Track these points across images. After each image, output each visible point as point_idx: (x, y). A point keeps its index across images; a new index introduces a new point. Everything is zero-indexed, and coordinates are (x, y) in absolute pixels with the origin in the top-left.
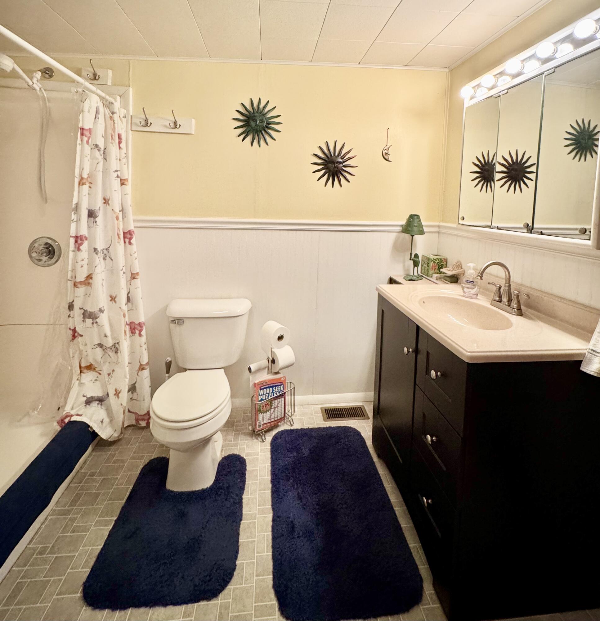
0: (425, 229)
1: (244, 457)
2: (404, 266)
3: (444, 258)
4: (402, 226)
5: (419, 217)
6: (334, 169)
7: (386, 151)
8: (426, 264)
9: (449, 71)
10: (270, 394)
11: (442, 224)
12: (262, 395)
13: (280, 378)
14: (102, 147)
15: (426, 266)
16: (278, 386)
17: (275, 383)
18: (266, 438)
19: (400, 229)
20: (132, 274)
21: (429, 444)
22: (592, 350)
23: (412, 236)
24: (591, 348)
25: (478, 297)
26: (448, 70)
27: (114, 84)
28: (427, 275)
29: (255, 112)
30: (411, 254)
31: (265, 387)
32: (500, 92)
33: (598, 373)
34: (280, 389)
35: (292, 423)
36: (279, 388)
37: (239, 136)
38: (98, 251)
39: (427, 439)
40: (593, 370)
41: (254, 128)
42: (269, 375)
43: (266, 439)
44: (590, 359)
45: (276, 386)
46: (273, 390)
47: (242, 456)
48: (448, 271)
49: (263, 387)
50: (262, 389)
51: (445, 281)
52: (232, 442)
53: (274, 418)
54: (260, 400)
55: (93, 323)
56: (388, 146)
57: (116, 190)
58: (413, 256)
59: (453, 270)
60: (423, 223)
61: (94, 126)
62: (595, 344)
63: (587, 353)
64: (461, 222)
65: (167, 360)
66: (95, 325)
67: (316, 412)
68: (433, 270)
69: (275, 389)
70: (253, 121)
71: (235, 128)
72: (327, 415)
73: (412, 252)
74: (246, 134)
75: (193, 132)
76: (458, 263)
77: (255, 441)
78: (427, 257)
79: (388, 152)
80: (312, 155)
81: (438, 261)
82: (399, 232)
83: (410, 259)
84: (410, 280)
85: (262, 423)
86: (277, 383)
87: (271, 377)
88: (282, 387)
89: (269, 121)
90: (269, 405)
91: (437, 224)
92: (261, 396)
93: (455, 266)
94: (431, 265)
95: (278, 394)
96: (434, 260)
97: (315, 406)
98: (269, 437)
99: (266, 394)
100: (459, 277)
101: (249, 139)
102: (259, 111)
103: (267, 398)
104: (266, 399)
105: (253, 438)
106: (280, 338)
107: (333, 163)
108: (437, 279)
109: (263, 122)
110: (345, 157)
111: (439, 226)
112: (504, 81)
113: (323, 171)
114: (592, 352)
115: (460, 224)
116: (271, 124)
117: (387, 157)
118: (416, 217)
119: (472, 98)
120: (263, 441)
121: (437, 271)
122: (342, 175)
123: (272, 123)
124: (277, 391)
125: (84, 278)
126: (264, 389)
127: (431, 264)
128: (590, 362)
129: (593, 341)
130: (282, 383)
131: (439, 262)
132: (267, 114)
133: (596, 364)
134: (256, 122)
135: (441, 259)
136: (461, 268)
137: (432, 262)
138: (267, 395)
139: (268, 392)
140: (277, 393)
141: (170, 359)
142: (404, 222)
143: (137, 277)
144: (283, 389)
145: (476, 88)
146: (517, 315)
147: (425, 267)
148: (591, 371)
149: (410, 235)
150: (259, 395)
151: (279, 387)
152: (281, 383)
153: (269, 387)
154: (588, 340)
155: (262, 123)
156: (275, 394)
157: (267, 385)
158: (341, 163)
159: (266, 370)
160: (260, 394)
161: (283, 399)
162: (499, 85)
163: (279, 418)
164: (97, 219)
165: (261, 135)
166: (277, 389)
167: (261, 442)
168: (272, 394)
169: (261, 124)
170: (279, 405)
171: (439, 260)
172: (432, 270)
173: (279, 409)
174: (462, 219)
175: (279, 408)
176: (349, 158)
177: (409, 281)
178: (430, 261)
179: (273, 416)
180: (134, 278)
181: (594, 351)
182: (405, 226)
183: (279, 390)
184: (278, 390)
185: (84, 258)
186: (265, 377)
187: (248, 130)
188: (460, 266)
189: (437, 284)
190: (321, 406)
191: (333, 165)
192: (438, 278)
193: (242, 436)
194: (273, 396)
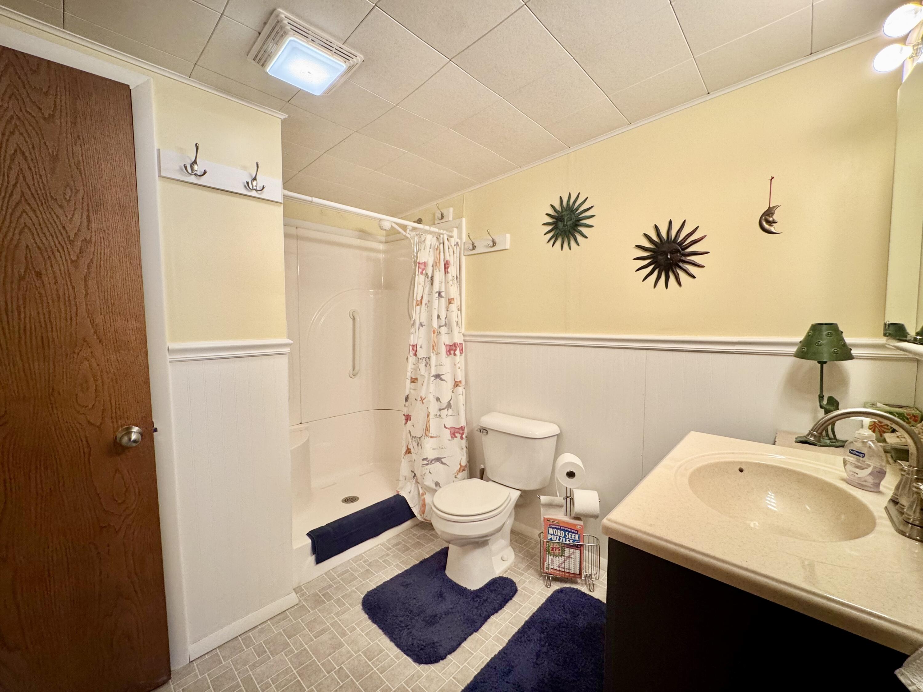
5: (838, 327)
10: (562, 538)
13: (575, 525)
16: (572, 532)
17: (569, 528)
20: (456, 381)
23: (824, 363)
27: (454, 219)
29: (564, 211)
30: (821, 396)
31: (557, 527)
35: (592, 587)
36: (573, 536)
37: (548, 241)
38: (420, 358)
42: (566, 516)
45: (569, 532)
46: (566, 535)
49: (553, 526)
50: (552, 528)
52: (520, 571)
54: (550, 539)
58: (825, 402)
69: (568, 534)
70: (562, 222)
71: (545, 234)
74: (555, 238)
75: (508, 247)
77: (542, 582)
80: (633, 247)
85: (551, 566)
86: (571, 529)
87: (567, 519)
88: (577, 536)
89: (579, 217)
90: (560, 550)
92: (552, 536)
95: (571, 543)
98: (556, 586)
99: (557, 535)
101: (559, 242)
102: (568, 209)
104: (556, 541)
105: (541, 578)
106: (571, 474)
110: (684, 242)
113: (651, 267)
116: (581, 220)
120: (547, 586)
122: (682, 268)
123: (582, 218)
126: (554, 528)
130: (578, 531)
132: (577, 210)
138: (558, 537)
139: (559, 534)
140: (571, 541)
141: (482, 466)
143: (459, 385)
144: (579, 540)
149: (817, 362)
150: (549, 534)
151: (574, 534)
152: (575, 530)
153: (561, 530)
156: (567, 541)
158: (678, 251)
159: (562, 509)
161: (578, 551)
163: (573, 572)
165: (571, 236)
168: (564, 539)
169: (569, 223)
170: (573, 556)
173: (573, 561)
175: (573, 559)
176: (692, 241)
179: (564, 566)
180: (457, 386)
182: (803, 344)
184: (571, 537)
186: (561, 517)
187: (556, 233)
193: (533, 571)
194: (565, 541)
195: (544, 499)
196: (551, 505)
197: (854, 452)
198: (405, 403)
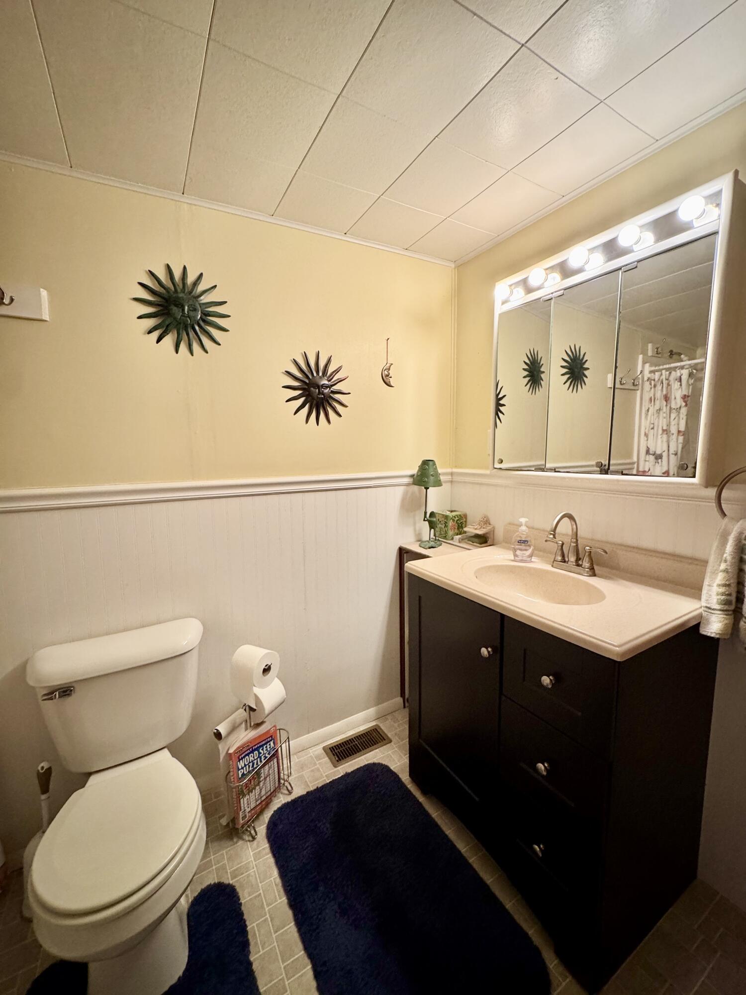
0: (442, 478)
1: (231, 882)
3: (463, 513)
4: (412, 476)
5: (435, 462)
6: (319, 396)
7: (386, 372)
8: (444, 524)
9: (455, 268)
10: (256, 761)
11: (455, 470)
12: (242, 768)
13: (268, 731)
15: (443, 526)
16: (266, 743)
17: (262, 742)
18: (257, 830)
19: (411, 480)
22: (707, 607)
23: (427, 488)
24: (705, 604)
25: (533, 560)
26: (453, 265)
28: (445, 538)
29: (179, 290)
30: (426, 513)
31: (246, 753)
32: (552, 293)
34: (270, 747)
35: (290, 788)
36: (268, 747)
37: (150, 332)
40: (714, 631)
41: (180, 319)
42: (248, 731)
43: (258, 834)
44: (708, 619)
45: (262, 746)
46: (260, 753)
48: (470, 530)
50: (242, 759)
51: (468, 542)
53: (266, 793)
54: (240, 776)
56: (388, 365)
58: (428, 516)
59: (479, 528)
60: (440, 471)
62: (707, 600)
63: (703, 612)
64: (497, 465)
65: (39, 768)
67: (318, 758)
68: (453, 530)
69: (263, 750)
70: (178, 307)
71: (141, 317)
72: (336, 756)
73: (427, 510)
74: (162, 330)
75: (46, 318)
76: (485, 519)
77: (240, 843)
78: (443, 515)
79: (389, 374)
80: (283, 373)
81: (457, 519)
82: (409, 485)
83: (425, 520)
84: (430, 548)
85: (248, 810)
86: (264, 740)
87: (252, 734)
88: (272, 743)
89: (206, 309)
90: (256, 778)
91: (450, 470)
92: (242, 770)
93: (481, 522)
94: (451, 524)
95: (269, 756)
96: (453, 518)
97: (314, 749)
98: (261, 829)
99: (250, 763)
100: (488, 536)
101: (170, 339)
102: (186, 291)
103: (251, 769)
104: (249, 772)
105: (235, 840)
106: (267, 670)
107: (318, 387)
108: (460, 542)
109: (195, 310)
110: (333, 378)
111: (451, 473)
113: (302, 399)
114: (707, 610)
115: (496, 468)
116: (210, 316)
117: (387, 381)
118: (431, 463)
119: (504, 302)
120: (254, 838)
121: (456, 531)
122: (331, 405)
123: (212, 313)
124: (265, 752)
126: (244, 757)
127: (451, 523)
128: (708, 622)
129: (704, 597)
130: (271, 736)
131: (458, 520)
132: (202, 298)
133: (715, 623)
134: (183, 310)
135: (460, 515)
136: (489, 524)
137: (451, 520)
138: (251, 764)
139: (252, 759)
140: (267, 755)
141: (45, 765)
142: (415, 471)
144: (275, 746)
146: (591, 576)
148: (712, 633)
149: (423, 487)
150: (239, 770)
151: (268, 744)
152: (270, 737)
153: (252, 752)
155: (194, 312)
156: (263, 758)
157: (249, 749)
158: (327, 387)
159: (243, 725)
160: (240, 768)
161: (275, 760)
162: (546, 286)
163: (272, 790)
165: (193, 333)
166: (265, 749)
167: (249, 841)
168: (259, 759)
169: (191, 314)
170: (270, 772)
171: (458, 517)
172: (451, 531)
173: (271, 777)
174: (500, 461)
175: (270, 776)
176: (338, 379)
177: (429, 549)
178: (449, 519)
179: (263, 792)
182: (418, 476)
183: (269, 749)
184: (267, 750)
186: (244, 736)
187: (167, 323)
188: (487, 522)
189: (469, 549)
190: (323, 746)
191: (317, 390)
192: (461, 540)
193: (216, 844)
194: (261, 761)
195: (222, 729)
196: (234, 729)
197: (522, 542)
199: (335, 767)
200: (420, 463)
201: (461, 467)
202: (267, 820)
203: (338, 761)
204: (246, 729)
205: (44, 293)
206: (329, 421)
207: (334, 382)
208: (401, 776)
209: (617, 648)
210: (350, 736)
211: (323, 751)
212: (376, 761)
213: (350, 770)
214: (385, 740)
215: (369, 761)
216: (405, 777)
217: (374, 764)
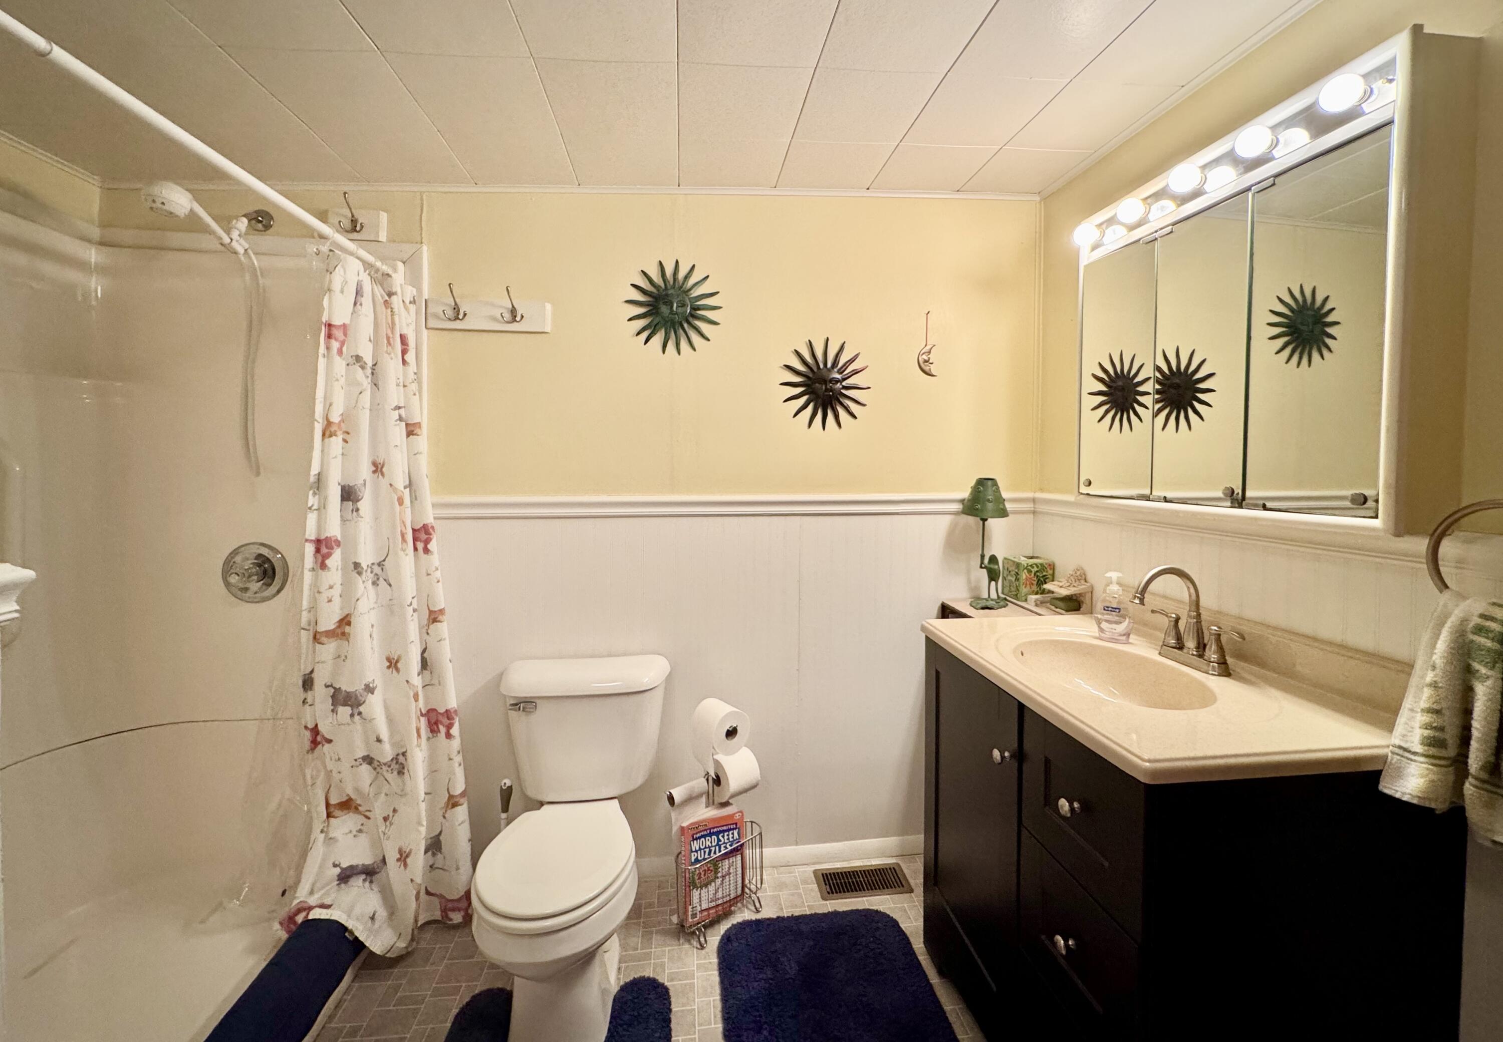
0: (1009, 506)
1: (666, 984)
2: (969, 581)
3: (1046, 561)
4: (962, 501)
5: (996, 481)
6: (827, 393)
7: (925, 357)
8: (1012, 576)
9: (1040, 200)
10: (713, 849)
11: (1039, 495)
12: (696, 851)
13: (732, 816)
14: (369, 361)
15: (1013, 579)
16: (728, 830)
17: (723, 826)
18: (707, 939)
19: (958, 507)
20: (431, 612)
21: (1062, 955)
22: (1400, 747)
23: (984, 520)
24: (1397, 742)
25: (1131, 641)
26: (1039, 198)
27: (391, 240)
28: (1016, 597)
29: (669, 287)
30: (983, 556)
31: (702, 833)
32: (1156, 232)
33: (1419, 797)
34: (733, 837)
35: (758, 905)
36: (731, 836)
37: (638, 334)
38: (362, 568)
39: (1055, 944)
40: (1408, 791)
41: (668, 317)
42: (709, 808)
43: (708, 943)
44: (1400, 768)
45: (724, 831)
46: (719, 840)
47: (661, 980)
48: (1059, 588)
49: (698, 835)
50: (697, 839)
51: (1053, 608)
52: (639, 951)
53: (723, 897)
54: (693, 860)
55: (352, 715)
56: (928, 347)
57: (397, 446)
58: (986, 561)
59: (1069, 586)
60: (1005, 495)
61: (351, 321)
62: (1404, 736)
63: (1390, 754)
64: (1084, 490)
65: (503, 784)
66: (357, 718)
67: (805, 882)
68: (1028, 586)
69: (723, 837)
70: (667, 305)
71: (630, 320)
72: (828, 887)
73: (985, 553)
74: (651, 330)
75: (548, 329)
76: (1078, 573)
78: (1014, 562)
79: (929, 358)
80: (781, 367)
81: (1036, 569)
82: (956, 513)
83: (981, 567)
84: (983, 608)
85: (699, 909)
86: (726, 825)
87: (713, 813)
88: (736, 832)
89: (697, 303)
90: (712, 871)
91: (1030, 495)
92: (696, 854)
93: (1072, 577)
94: (1024, 577)
95: (730, 848)
96: (1029, 567)
97: (803, 868)
98: (714, 939)
99: (706, 848)
100: (1082, 599)
101: (658, 339)
102: (677, 286)
103: (707, 856)
104: (705, 859)
106: (731, 733)
107: (824, 381)
108: (1037, 605)
109: (684, 305)
110: (846, 369)
111: (1034, 500)
112: (1162, 211)
113: (804, 399)
114: (1401, 752)
115: (1082, 494)
116: (699, 309)
117: (927, 369)
118: (990, 483)
119: (1095, 247)
120: (702, 947)
121: (1035, 588)
122: (842, 404)
123: (703, 307)
124: (726, 841)
125: (334, 624)
126: (700, 838)
127: (1024, 575)
128: (1399, 773)
129: (1399, 728)
130: (736, 824)
131: (1037, 571)
132: (692, 292)
133: (1412, 778)
134: (672, 307)
135: (1041, 564)
136: (1086, 581)
137: (1025, 571)
138: (707, 850)
139: (708, 843)
140: (728, 846)
141: (508, 782)
142: (966, 494)
143: (440, 618)
144: (739, 839)
145: (1104, 226)
146: (1219, 675)
147: (1010, 581)
148: (1404, 793)
149: (979, 519)
150: (692, 852)
151: (731, 832)
152: (733, 825)
153: (710, 835)
154: (1389, 726)
155: (683, 308)
156: (722, 848)
157: (706, 830)
158: (837, 381)
159: (704, 799)
160: (694, 850)
161: (739, 857)
162: (1151, 219)
163: (732, 896)
164: (360, 504)
165: (681, 331)
166: (726, 837)
167: (697, 948)
168: (717, 847)
169: (680, 310)
170: (731, 871)
171: (1038, 567)
172: (1025, 587)
173: (732, 878)
174: (1087, 483)
175: (731, 875)
176: (853, 371)
177: (982, 611)
178: (1021, 568)
179: (720, 894)
180: (435, 620)
181: (1405, 750)
182: (969, 500)
183: (731, 839)
184: (728, 839)
185: (335, 584)
186: (703, 813)
187: (655, 322)
188: (1082, 577)
189: (1040, 615)
190: (814, 869)
191: (824, 387)
192: (1038, 602)
193: (659, 937)
194: (720, 851)
195: (678, 794)
196: (690, 799)
197: (1110, 609)
198: (303, 696)
199: (824, 899)
200: (973, 483)
201: (1050, 492)
202: (722, 932)
203: (829, 893)
204: (707, 807)
205: (548, 307)
206: (839, 424)
207: (847, 374)
208: (912, 940)
209: (1148, 764)
210: (855, 867)
211: (812, 875)
212: (881, 908)
213: (841, 909)
214: (903, 886)
215: (872, 906)
216: (918, 944)
217: (877, 912)
